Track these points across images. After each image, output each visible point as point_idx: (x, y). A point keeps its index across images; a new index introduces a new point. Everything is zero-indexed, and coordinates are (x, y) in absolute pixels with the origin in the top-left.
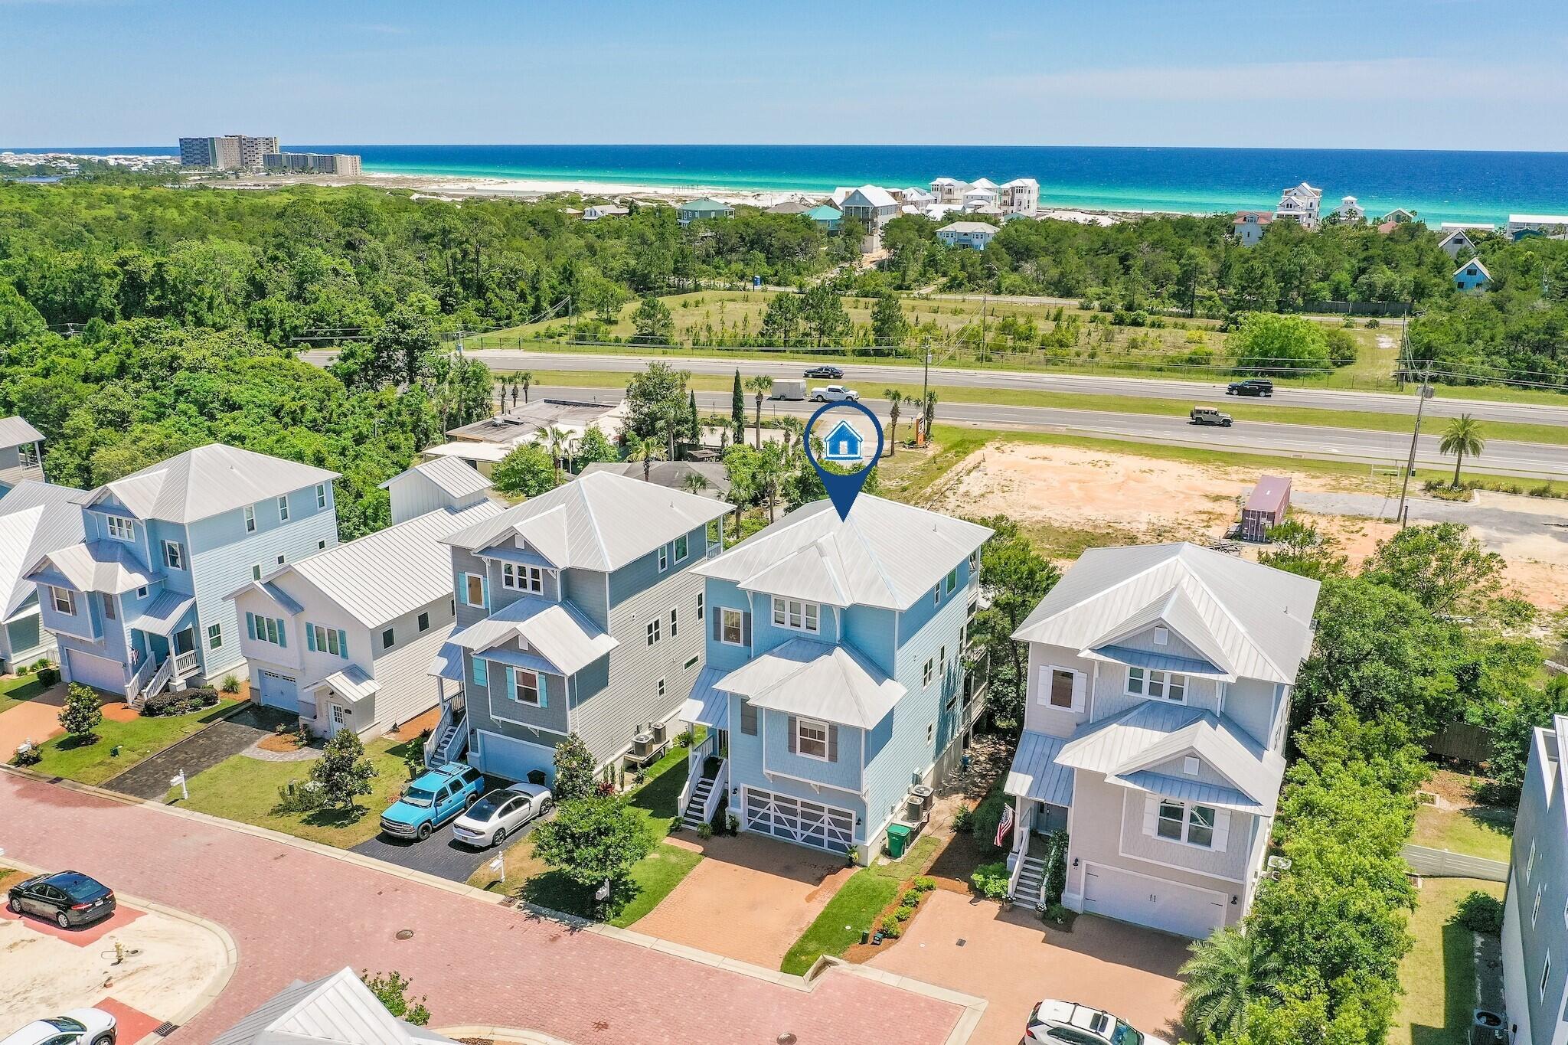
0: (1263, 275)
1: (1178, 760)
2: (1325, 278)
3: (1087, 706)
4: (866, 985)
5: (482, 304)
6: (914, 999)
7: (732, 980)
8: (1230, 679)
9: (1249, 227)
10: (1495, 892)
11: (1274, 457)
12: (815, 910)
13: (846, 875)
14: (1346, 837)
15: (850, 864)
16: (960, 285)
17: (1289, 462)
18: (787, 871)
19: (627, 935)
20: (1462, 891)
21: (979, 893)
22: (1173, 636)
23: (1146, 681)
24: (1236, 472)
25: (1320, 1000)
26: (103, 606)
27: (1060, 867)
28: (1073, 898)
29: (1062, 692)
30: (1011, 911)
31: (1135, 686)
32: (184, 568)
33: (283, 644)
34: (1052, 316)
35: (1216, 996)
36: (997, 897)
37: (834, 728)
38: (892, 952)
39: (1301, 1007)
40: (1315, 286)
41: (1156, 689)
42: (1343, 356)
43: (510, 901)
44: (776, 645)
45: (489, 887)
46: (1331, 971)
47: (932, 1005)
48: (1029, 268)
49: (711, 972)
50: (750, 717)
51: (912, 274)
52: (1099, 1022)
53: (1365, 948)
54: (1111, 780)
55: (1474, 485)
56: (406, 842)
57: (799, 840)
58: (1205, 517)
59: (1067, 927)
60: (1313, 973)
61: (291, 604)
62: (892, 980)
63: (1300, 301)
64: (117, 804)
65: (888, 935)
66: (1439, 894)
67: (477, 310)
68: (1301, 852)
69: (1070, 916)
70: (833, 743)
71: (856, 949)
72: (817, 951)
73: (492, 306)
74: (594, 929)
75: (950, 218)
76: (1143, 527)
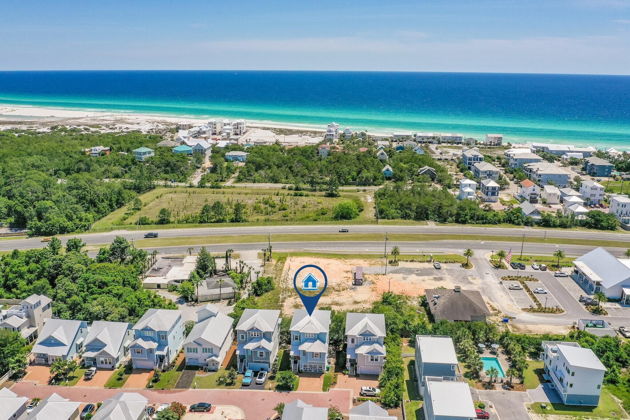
0: (335, 181)
1: (373, 350)
2: (349, 174)
3: (357, 343)
4: (336, 391)
5: (96, 209)
6: (343, 391)
7: (317, 394)
8: (378, 337)
9: (324, 150)
10: (413, 359)
11: (355, 255)
12: (322, 382)
13: (323, 375)
14: (394, 356)
15: (323, 373)
16: (242, 180)
17: (358, 256)
18: (314, 377)
19: (297, 392)
20: (409, 359)
21: (345, 374)
22: (369, 332)
23: (366, 339)
24: (349, 261)
25: (396, 379)
26: (151, 351)
27: (356, 368)
28: (358, 372)
29: (353, 341)
30: (350, 376)
31: (364, 340)
32: (166, 339)
33: (197, 352)
34: (276, 194)
35: (384, 381)
36: (348, 374)
37: (320, 353)
38: (337, 385)
39: (395, 380)
40: (347, 177)
41: (367, 340)
42: (361, 209)
43: (275, 391)
44: (306, 340)
45: (270, 389)
46: (397, 375)
47: (346, 391)
48: (262, 172)
49: (313, 394)
50: (304, 353)
51: (224, 175)
52: (370, 388)
53: (400, 371)
54: (364, 354)
55: (398, 261)
56: (248, 386)
57: (313, 371)
58: (346, 279)
59: (359, 377)
60: (395, 376)
61: (200, 345)
62: (339, 389)
63: (344, 182)
64: (183, 391)
65: (335, 383)
66: (406, 360)
67: (95, 211)
68: (389, 359)
69: (359, 375)
70: (320, 355)
71: (331, 386)
72: (326, 388)
73: (100, 209)
74: (292, 392)
75: (227, 148)
76: (335, 284)
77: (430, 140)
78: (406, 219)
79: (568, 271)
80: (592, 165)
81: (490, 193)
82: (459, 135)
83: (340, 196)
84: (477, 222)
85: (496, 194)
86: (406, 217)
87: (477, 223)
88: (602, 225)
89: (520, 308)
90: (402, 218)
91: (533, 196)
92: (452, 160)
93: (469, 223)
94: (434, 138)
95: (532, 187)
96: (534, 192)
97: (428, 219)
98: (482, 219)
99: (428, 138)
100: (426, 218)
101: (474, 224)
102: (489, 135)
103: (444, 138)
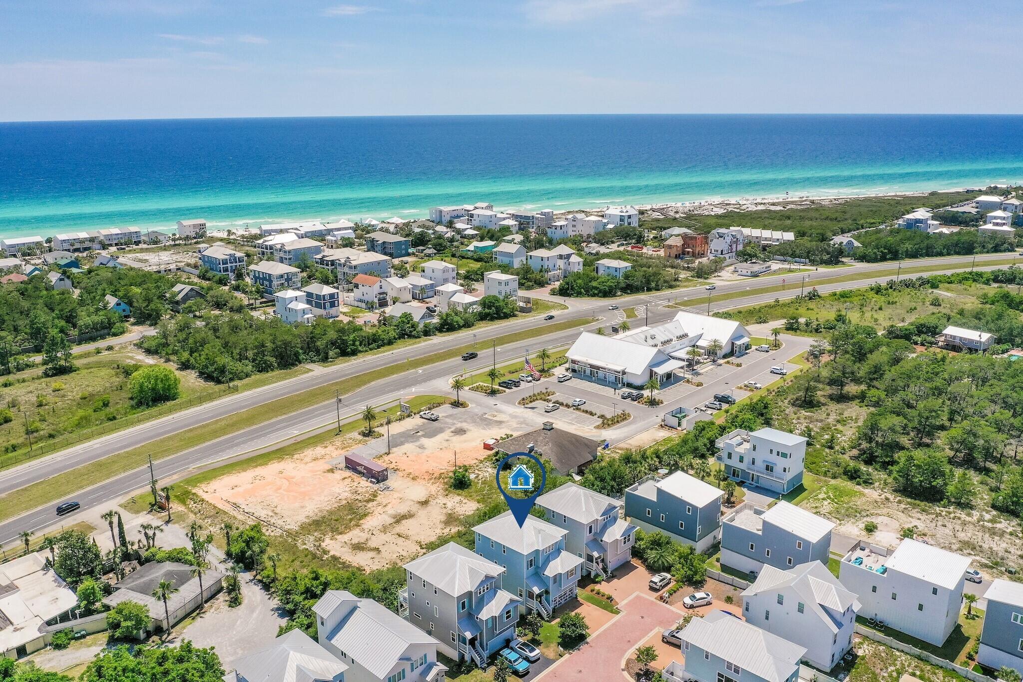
3: (597, 529)
4: (628, 605)
13: (580, 599)
15: (576, 598)
19: (593, 635)
21: (599, 582)
29: (591, 530)
31: (604, 520)
38: (616, 599)
44: (547, 559)
50: (555, 578)
62: (626, 601)
65: (609, 598)
71: (613, 603)
74: (588, 639)
76: (348, 494)
77: (87, 244)
78: (268, 372)
79: (559, 371)
80: (384, 243)
81: (328, 305)
82: (133, 229)
83: (78, 369)
84: (370, 347)
85: (336, 305)
86: (263, 368)
87: (371, 349)
88: (505, 313)
89: (592, 427)
90: (260, 371)
91: (381, 296)
92: (178, 269)
93: (360, 352)
94: (92, 240)
95: (378, 284)
96: (381, 291)
97: (300, 362)
98: (375, 341)
99: (82, 241)
100: (296, 361)
101: (366, 351)
102: (186, 223)
103: (109, 237)
